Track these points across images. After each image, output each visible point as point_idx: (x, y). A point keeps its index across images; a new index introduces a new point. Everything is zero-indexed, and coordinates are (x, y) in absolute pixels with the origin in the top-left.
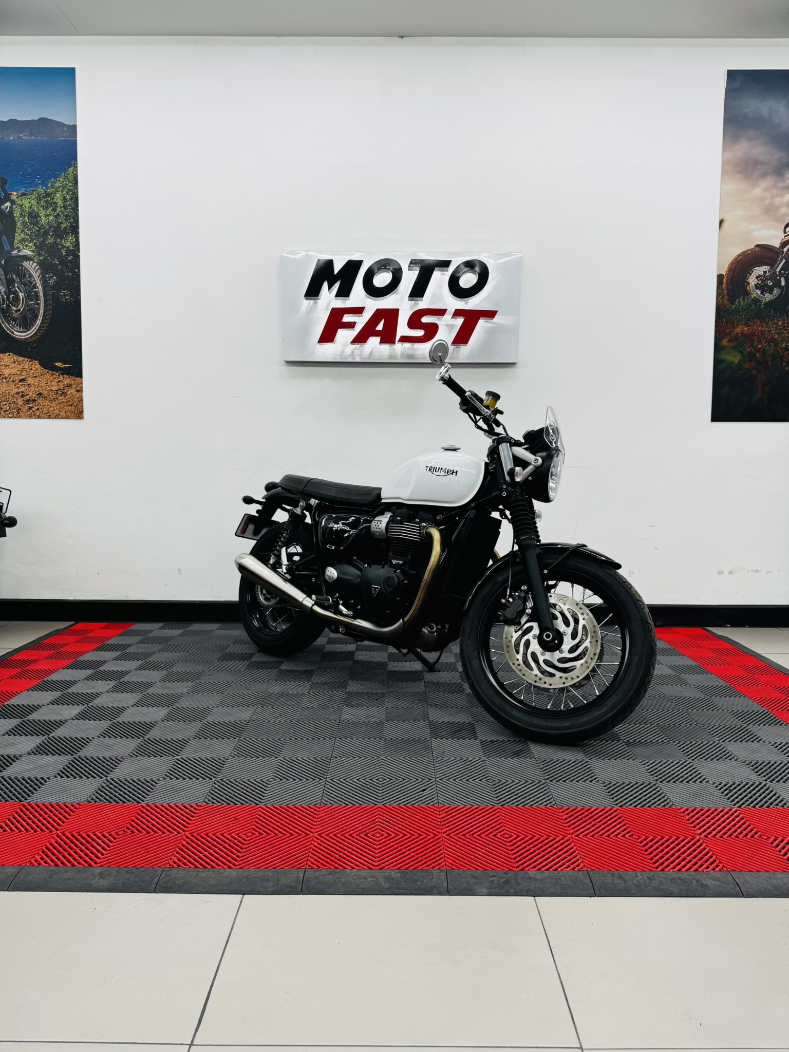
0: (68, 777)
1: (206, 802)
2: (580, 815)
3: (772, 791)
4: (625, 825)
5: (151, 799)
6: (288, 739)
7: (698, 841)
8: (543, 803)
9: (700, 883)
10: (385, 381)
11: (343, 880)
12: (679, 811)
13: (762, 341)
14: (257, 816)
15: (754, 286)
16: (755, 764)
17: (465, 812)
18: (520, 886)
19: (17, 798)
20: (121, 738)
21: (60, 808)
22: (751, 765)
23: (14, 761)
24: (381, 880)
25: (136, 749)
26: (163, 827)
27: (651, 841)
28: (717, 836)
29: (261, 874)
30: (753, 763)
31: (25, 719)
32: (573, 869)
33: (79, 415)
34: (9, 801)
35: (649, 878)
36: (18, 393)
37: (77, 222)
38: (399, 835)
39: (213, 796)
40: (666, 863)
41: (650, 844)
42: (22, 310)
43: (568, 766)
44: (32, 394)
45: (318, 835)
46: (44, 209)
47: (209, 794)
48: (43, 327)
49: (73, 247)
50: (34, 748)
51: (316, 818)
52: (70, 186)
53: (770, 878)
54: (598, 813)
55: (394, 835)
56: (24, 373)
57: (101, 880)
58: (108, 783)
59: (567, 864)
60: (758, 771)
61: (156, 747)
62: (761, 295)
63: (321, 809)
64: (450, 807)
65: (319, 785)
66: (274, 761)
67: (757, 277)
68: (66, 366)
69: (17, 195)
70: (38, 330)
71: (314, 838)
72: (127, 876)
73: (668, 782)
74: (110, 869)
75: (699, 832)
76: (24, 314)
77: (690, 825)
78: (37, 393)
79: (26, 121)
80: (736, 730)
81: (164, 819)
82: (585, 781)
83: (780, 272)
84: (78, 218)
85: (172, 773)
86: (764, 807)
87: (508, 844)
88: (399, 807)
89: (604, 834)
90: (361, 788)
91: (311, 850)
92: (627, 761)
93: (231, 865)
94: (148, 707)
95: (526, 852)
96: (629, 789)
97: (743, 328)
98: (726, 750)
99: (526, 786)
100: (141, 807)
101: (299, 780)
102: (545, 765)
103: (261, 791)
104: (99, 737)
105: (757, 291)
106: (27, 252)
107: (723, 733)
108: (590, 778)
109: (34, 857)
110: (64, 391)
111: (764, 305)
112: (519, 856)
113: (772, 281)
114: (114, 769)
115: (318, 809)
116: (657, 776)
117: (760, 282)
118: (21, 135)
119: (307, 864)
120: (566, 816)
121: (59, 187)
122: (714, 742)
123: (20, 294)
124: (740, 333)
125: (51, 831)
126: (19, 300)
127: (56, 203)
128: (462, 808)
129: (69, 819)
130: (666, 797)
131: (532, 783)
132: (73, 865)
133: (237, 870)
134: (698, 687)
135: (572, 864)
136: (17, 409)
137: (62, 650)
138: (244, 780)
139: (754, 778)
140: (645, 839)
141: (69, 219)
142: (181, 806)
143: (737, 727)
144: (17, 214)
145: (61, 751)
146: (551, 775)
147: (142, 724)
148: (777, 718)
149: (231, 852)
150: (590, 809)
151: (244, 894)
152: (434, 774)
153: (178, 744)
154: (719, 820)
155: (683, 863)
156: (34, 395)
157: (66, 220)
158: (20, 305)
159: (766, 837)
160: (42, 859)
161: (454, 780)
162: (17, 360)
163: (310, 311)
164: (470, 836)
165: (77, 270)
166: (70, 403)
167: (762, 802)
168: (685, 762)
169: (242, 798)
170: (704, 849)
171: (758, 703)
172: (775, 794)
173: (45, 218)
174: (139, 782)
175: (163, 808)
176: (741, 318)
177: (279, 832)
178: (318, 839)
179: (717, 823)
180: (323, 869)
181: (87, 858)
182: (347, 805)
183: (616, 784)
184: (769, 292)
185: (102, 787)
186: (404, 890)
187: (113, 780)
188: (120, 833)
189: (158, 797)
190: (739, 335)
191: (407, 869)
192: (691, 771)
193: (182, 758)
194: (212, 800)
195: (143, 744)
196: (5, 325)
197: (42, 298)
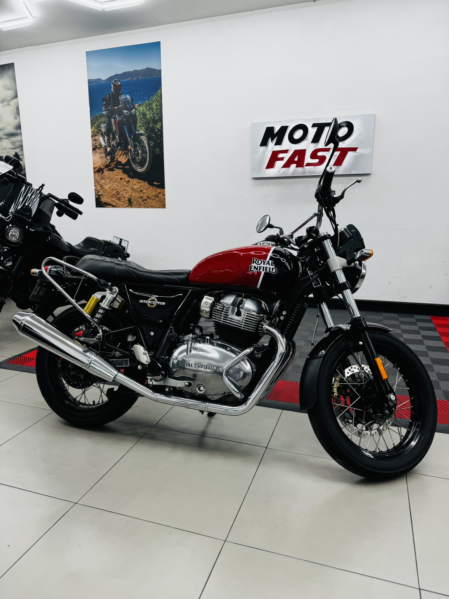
33: (164, 206)
36: (140, 197)
37: (162, 116)
42: (140, 158)
44: (145, 197)
46: (148, 111)
48: (149, 165)
49: (160, 128)
52: (159, 99)
56: (142, 188)
68: (158, 184)
70: (146, 168)
76: (141, 160)
79: (141, 70)
84: (162, 114)
106: (142, 132)
110: (157, 195)
118: (139, 77)
121: (154, 100)
123: (140, 151)
126: (139, 154)
127: (153, 108)
136: (140, 204)
141: (159, 115)
144: (137, 114)
156: (146, 198)
157: (157, 115)
158: (140, 156)
162: (139, 181)
166: (160, 201)
173: (149, 115)
196: (134, 166)
197: (148, 153)
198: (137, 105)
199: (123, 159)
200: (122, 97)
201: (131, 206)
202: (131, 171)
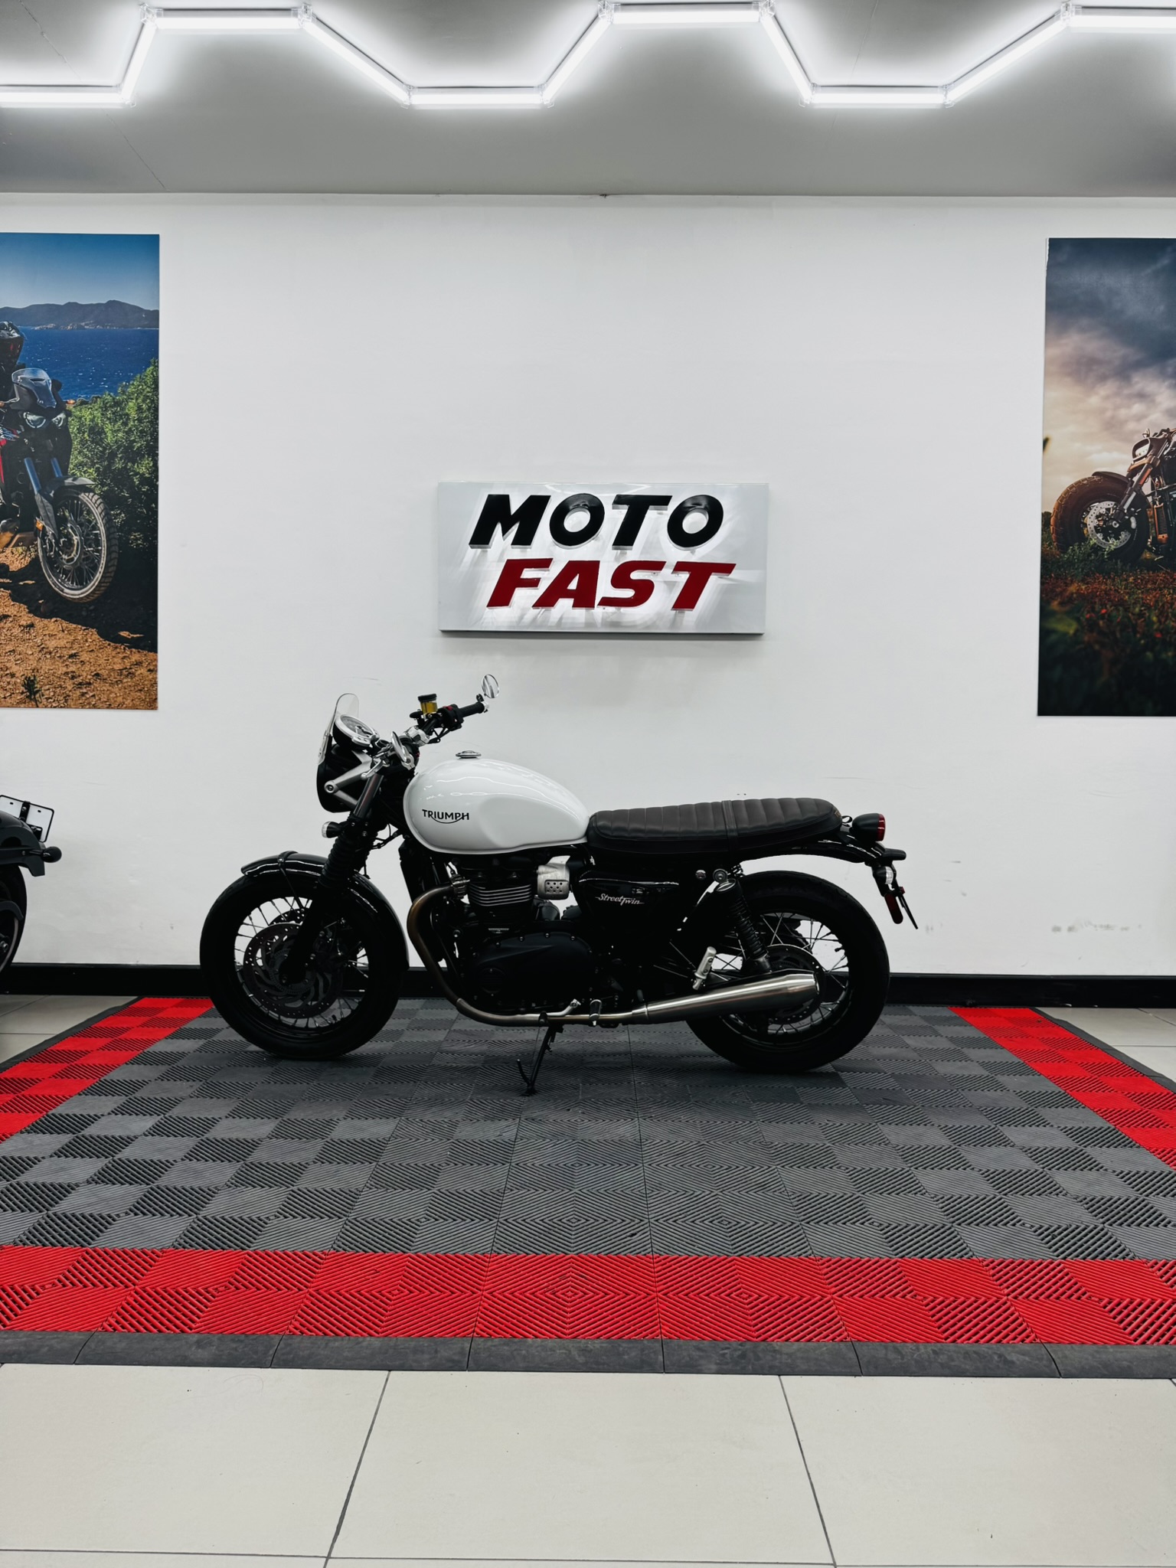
0: (144, 1214)
1: (334, 1249)
2: (846, 1269)
3: (1111, 1238)
4: (906, 1282)
5: (261, 1244)
6: (444, 1165)
7: (1005, 1303)
8: (795, 1253)
9: (1003, 1358)
10: (579, 659)
11: (524, 1352)
12: (981, 1264)
13: (1106, 605)
14: (405, 1267)
15: (1093, 529)
16: (1091, 1201)
17: (689, 1264)
18: (761, 1362)
19: (78, 1242)
20: (214, 1161)
21: (137, 1255)
22: (1084, 1202)
23: (69, 1193)
24: (575, 1353)
25: (236, 1177)
26: (278, 1281)
27: (939, 1304)
28: (1031, 1298)
29: (413, 1344)
30: (1088, 1199)
31: (79, 1135)
32: (833, 1339)
33: (151, 704)
34: (67, 1246)
35: (934, 1352)
36: (66, 673)
37: (156, 439)
38: (598, 1294)
39: (344, 1241)
40: (959, 1333)
41: (939, 1307)
42: (76, 559)
43: (831, 1202)
44: (86, 674)
45: (489, 1293)
46: (110, 423)
47: (338, 1238)
48: (104, 582)
49: (149, 474)
50: (95, 1175)
51: (485, 1271)
52: (148, 392)
53: (1098, 1352)
54: (870, 1266)
55: (592, 1294)
56: (76, 646)
57: (200, 1350)
58: (200, 1223)
59: (825, 1333)
60: (1095, 1210)
61: (262, 1174)
62: (1104, 541)
63: (492, 1259)
64: (668, 1258)
65: (489, 1227)
66: (426, 1195)
67: (1097, 517)
68: (135, 636)
69: (74, 403)
70: (97, 586)
71: (483, 1298)
72: (234, 1345)
73: (969, 1224)
74: (210, 1336)
75: (1006, 1291)
76: (79, 564)
77: (995, 1283)
78: (93, 674)
79: (91, 305)
80: (1068, 1154)
81: (279, 1271)
82: (854, 1223)
83: (1129, 509)
84: (158, 435)
85: (286, 1209)
86: (1098, 1259)
87: (746, 1306)
88: (599, 1257)
89: (877, 1293)
90: (545, 1231)
91: (479, 1313)
92: (913, 1196)
93: (372, 1332)
94: (248, 1118)
95: (770, 1317)
96: (914, 1233)
97: (1080, 586)
98: (1052, 1182)
99: (774, 1229)
100: (246, 1255)
101: (460, 1220)
102: (800, 1202)
103: (409, 1235)
104: (183, 1160)
105: (1098, 535)
106: (86, 480)
107: (1050, 1157)
108: (862, 1219)
109: (106, 1320)
110: (130, 671)
111: (1107, 554)
112: (761, 1322)
113: (1118, 522)
114: (206, 1203)
115: (488, 1260)
116: (953, 1217)
117: (1101, 523)
118: (83, 324)
119: (474, 1331)
120: (826, 1270)
121: (133, 393)
122: (1036, 1171)
123: (75, 538)
124: (1076, 593)
125: (127, 1287)
126: (73, 545)
127: (127, 415)
128: (684, 1259)
129: (150, 1271)
130: (965, 1245)
131: (781, 1226)
132: (160, 1331)
133: (381, 1339)
134: (1020, 1094)
135: (832, 1333)
136: (65, 695)
137: (122, 1036)
138: (386, 1220)
139: (1087, 1219)
140: (932, 1301)
141: (145, 436)
142: (300, 1254)
143: (1070, 1150)
144: (73, 429)
145: (131, 1179)
146: (808, 1215)
147: (242, 1143)
148: (1127, 1137)
149: (372, 1315)
150: (859, 1261)
151: (390, 1371)
152: (646, 1213)
153: (292, 1170)
154: (1035, 1275)
155: (982, 1333)
156: (89, 677)
157: (141, 437)
158: (74, 553)
159: (1097, 1299)
160: (118, 1322)
161: (675, 1221)
162: (67, 627)
163: (476, 563)
164: (695, 1295)
165: (154, 505)
166: (139, 688)
167: (1096, 1252)
168: (993, 1198)
169: (383, 1243)
170: (1012, 1314)
171: (1102, 1116)
172: (1116, 1241)
173: (112, 435)
174: (243, 1222)
175: (277, 1257)
176: (1076, 571)
177: (436, 1289)
178: (489, 1299)
179: (1033, 1280)
180: (496, 1337)
181: (178, 1322)
182: (528, 1254)
183: (896, 1227)
184: (1114, 537)
185: (192, 1228)
186: (606, 1366)
187: (206, 1219)
188: (221, 1289)
189: (270, 1242)
190: (1075, 595)
191: (609, 1338)
192: (1002, 1209)
193: (299, 1190)
194: (343, 1246)
195: (243, 1169)
196: (52, 580)
197: (104, 543)
198: (72, 401)
199: (16, 559)
200: (23, 376)
201: (34, 703)
202: (39, 595)
